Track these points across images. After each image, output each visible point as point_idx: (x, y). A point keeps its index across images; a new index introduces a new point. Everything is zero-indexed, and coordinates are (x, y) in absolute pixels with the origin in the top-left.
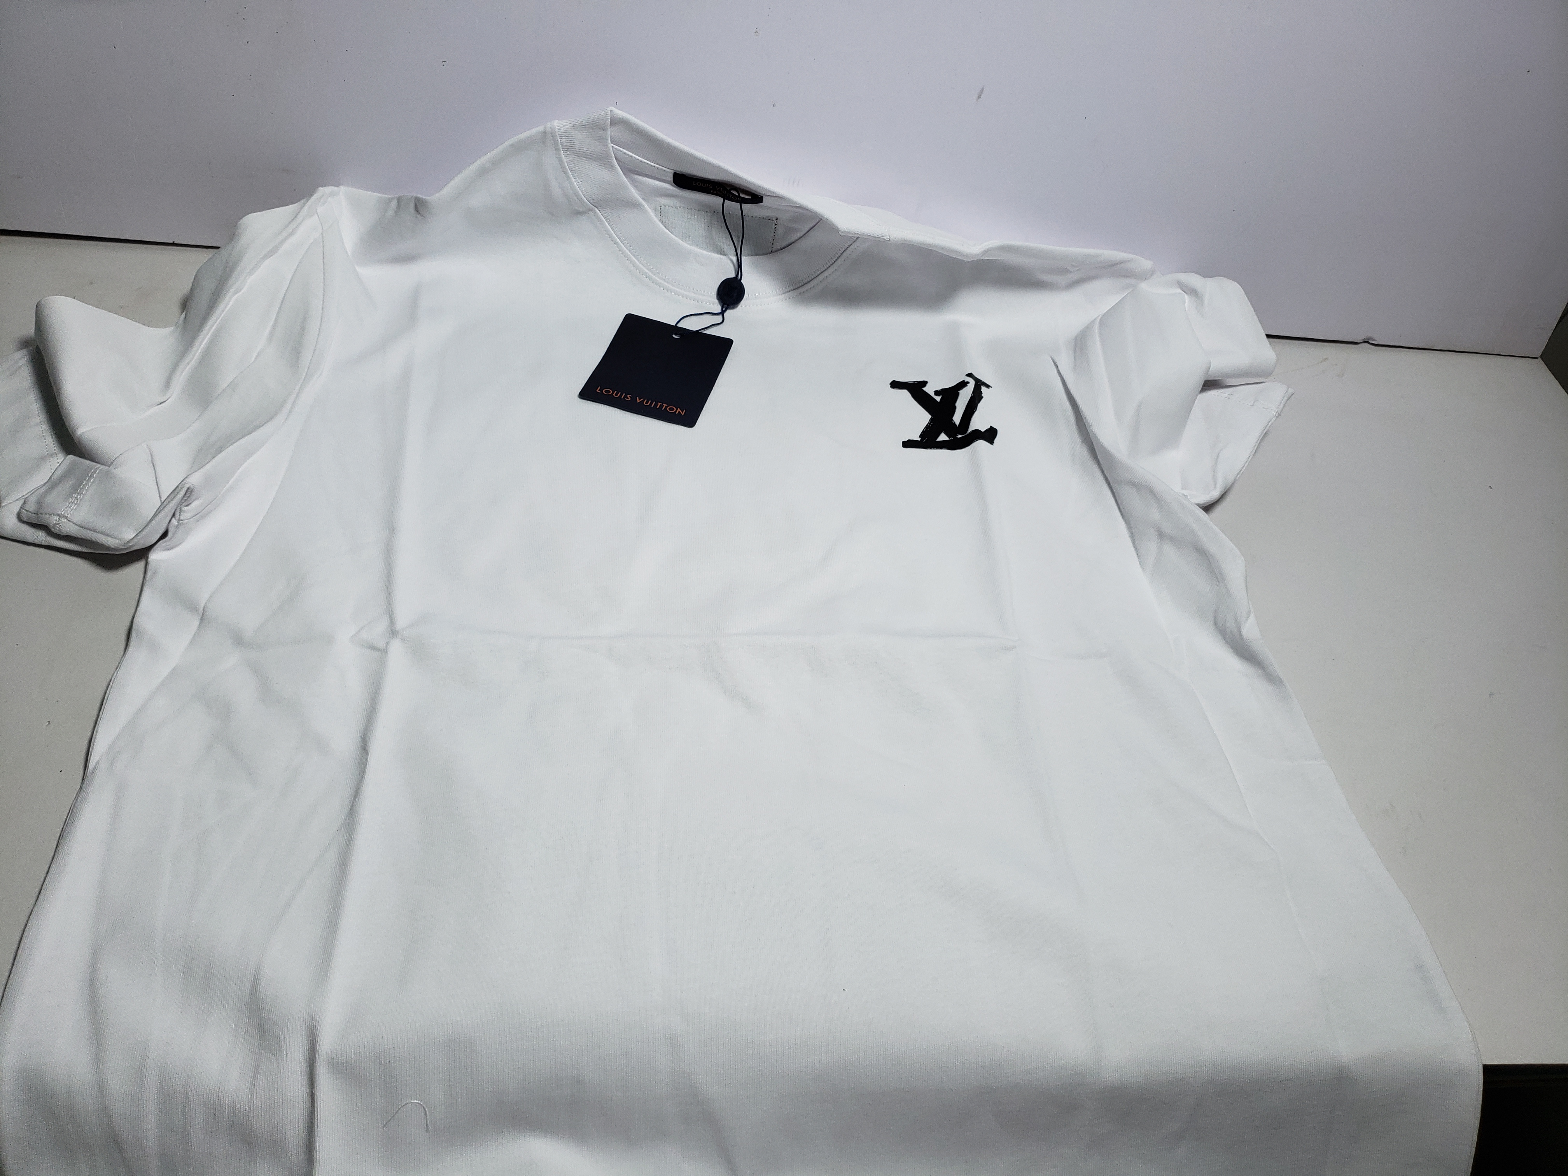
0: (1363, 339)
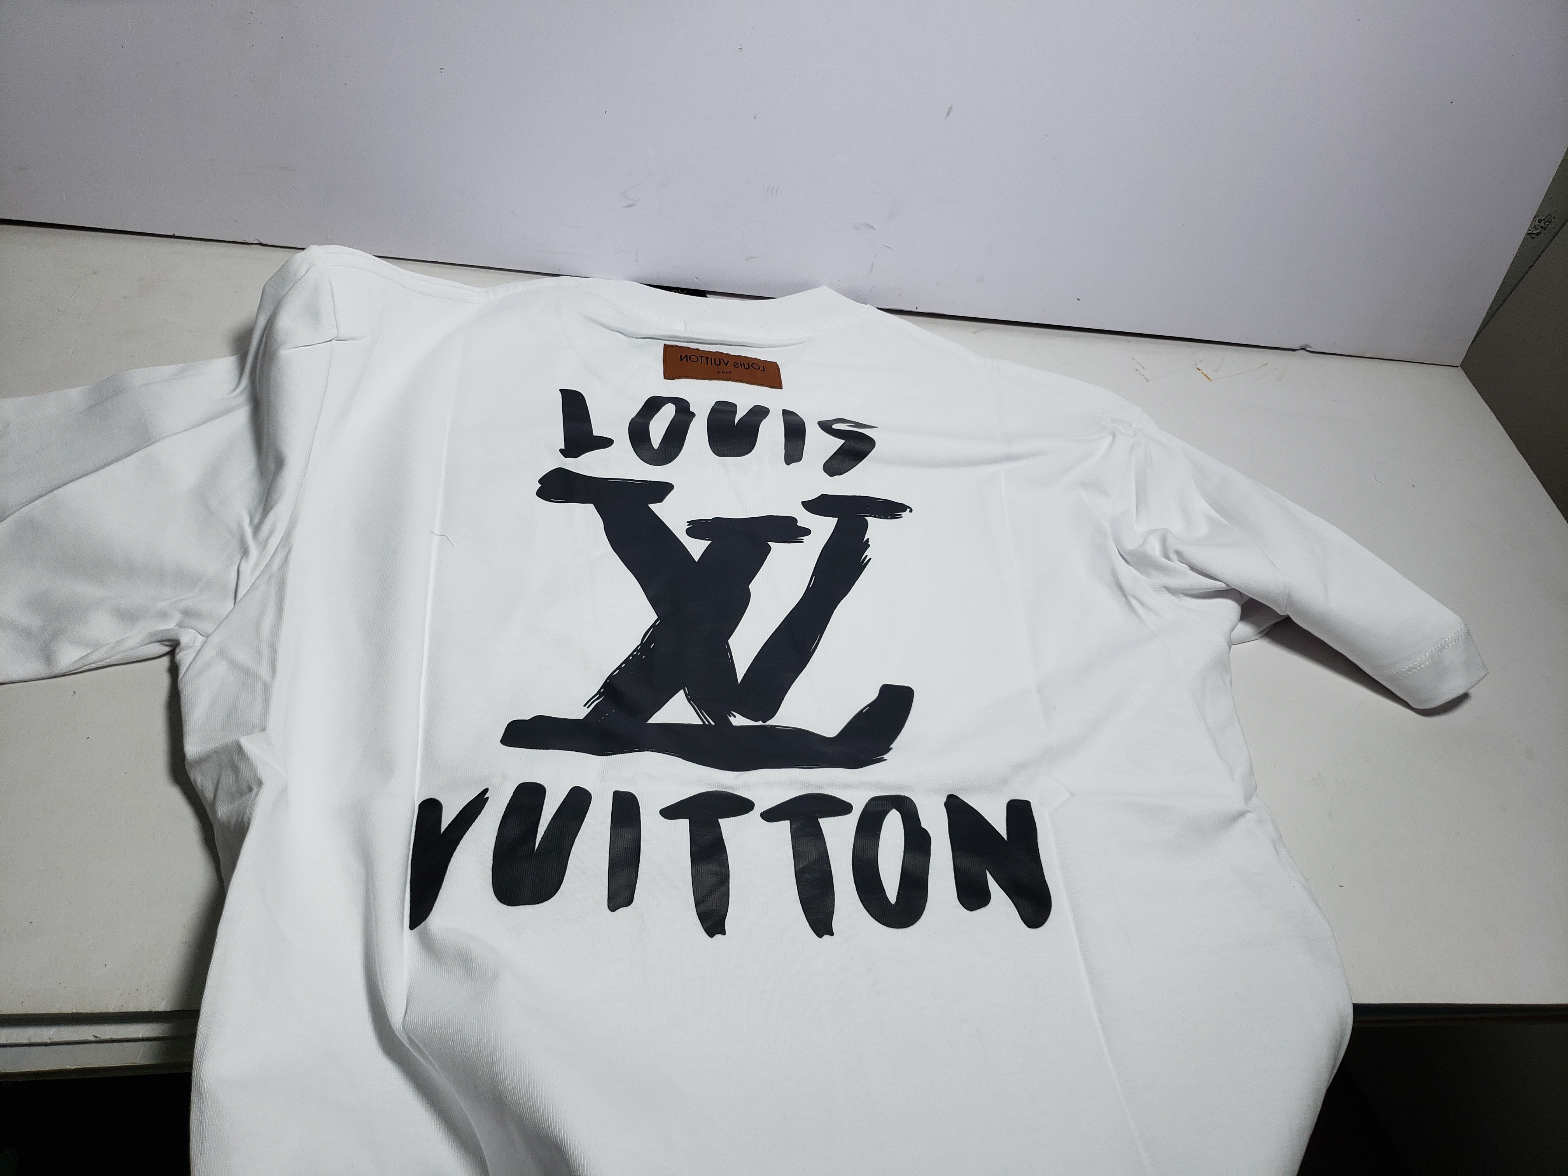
0: (1301, 346)
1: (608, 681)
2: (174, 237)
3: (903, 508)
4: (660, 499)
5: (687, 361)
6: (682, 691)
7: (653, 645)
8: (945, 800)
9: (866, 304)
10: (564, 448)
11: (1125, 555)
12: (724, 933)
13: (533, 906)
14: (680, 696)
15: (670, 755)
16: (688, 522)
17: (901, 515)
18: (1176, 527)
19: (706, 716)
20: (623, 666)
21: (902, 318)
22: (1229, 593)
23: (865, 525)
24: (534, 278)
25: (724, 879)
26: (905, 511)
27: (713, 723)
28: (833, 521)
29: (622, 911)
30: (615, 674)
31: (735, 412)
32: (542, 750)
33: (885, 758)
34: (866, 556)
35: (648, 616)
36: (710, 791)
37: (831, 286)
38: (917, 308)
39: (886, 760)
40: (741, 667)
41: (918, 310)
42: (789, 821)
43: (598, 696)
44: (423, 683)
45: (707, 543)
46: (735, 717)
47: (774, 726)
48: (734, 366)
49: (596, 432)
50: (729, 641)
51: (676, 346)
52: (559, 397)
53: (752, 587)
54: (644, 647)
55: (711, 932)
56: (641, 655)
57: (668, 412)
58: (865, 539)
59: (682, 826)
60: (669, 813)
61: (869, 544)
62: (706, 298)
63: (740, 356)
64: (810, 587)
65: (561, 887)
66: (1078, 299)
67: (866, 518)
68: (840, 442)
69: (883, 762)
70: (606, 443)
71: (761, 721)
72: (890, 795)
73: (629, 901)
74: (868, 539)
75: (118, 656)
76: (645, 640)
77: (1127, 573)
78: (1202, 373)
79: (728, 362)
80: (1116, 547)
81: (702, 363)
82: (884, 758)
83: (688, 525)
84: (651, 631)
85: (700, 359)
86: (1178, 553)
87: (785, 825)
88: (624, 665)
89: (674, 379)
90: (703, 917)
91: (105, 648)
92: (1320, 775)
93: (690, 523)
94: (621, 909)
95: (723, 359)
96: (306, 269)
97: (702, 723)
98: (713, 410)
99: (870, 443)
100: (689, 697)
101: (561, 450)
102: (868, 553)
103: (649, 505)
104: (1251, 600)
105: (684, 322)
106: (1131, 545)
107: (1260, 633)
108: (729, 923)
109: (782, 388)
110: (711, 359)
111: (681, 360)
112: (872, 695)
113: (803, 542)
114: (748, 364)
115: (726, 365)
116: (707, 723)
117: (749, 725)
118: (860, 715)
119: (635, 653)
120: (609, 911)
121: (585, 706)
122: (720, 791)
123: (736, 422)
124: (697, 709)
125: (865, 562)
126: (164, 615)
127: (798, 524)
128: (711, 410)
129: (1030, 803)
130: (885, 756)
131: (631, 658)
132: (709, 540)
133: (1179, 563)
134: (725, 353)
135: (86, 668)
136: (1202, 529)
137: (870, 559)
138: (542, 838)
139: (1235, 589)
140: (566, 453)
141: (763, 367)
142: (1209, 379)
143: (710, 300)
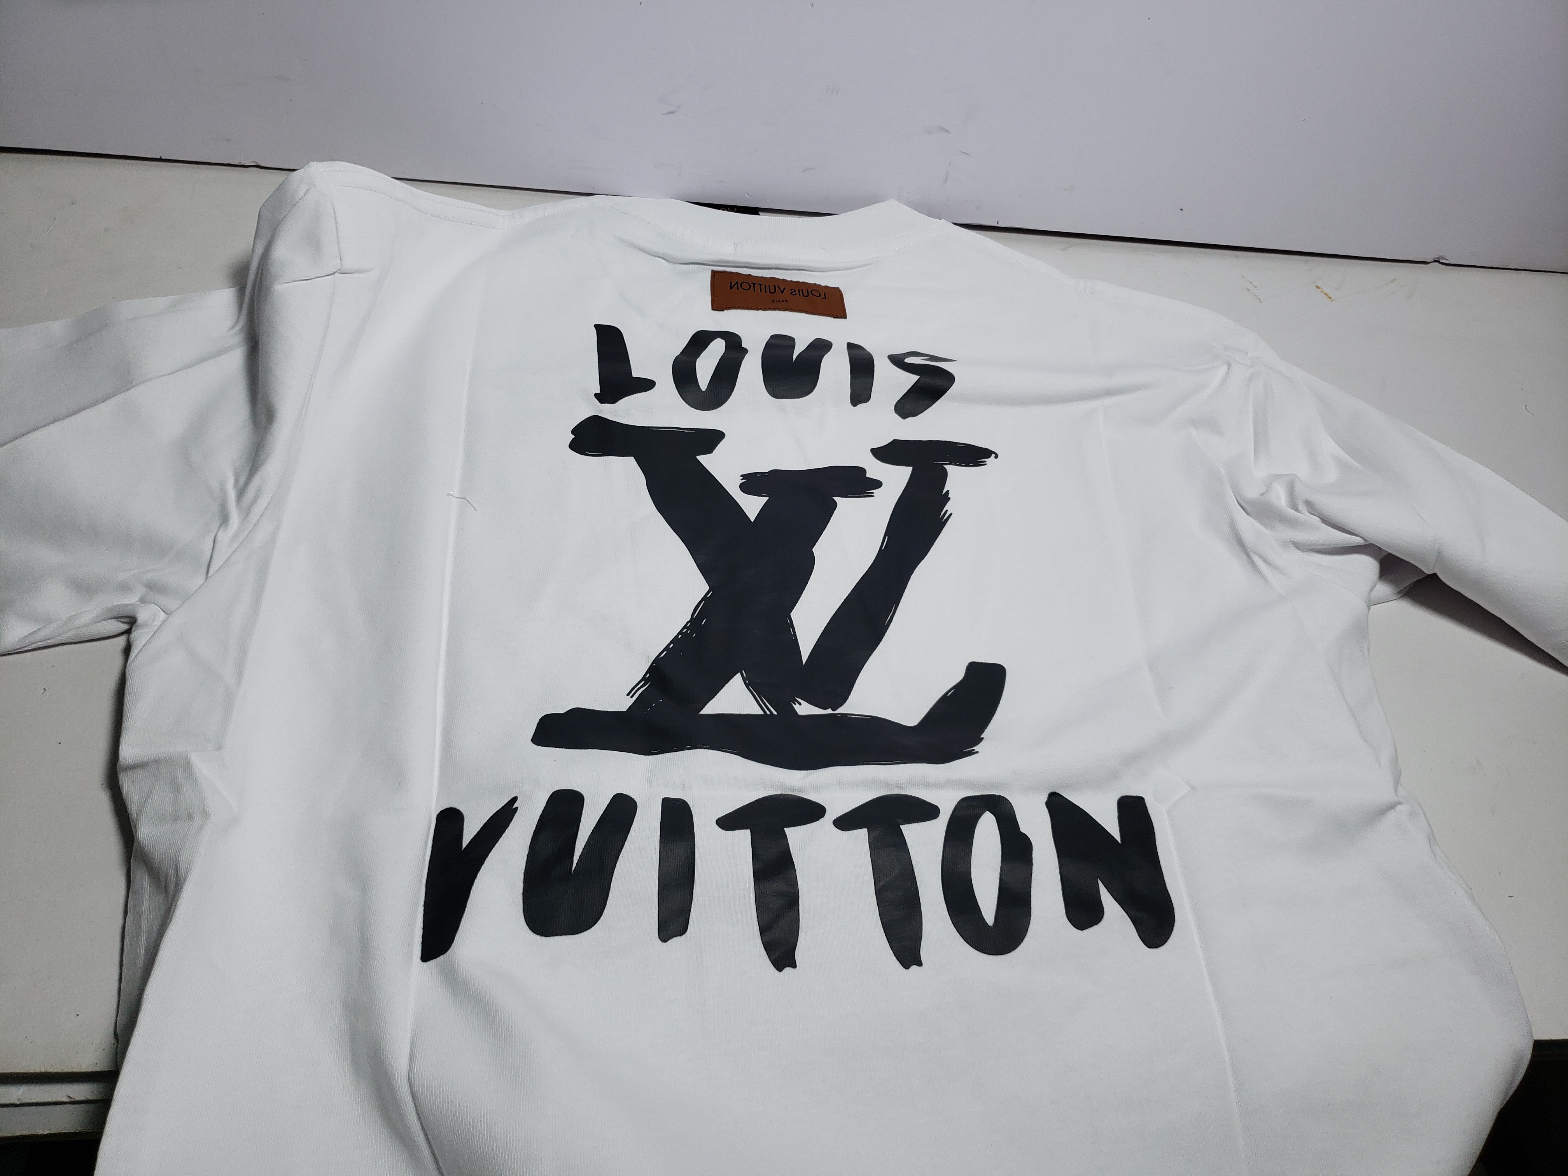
1: (654, 665)
2: (161, 160)
3: (987, 453)
4: (709, 450)
5: (738, 289)
6: (739, 674)
7: (704, 621)
8: (1045, 798)
9: (941, 219)
10: (599, 392)
11: (1243, 505)
12: (794, 965)
13: (571, 936)
14: (737, 681)
15: (727, 752)
16: (741, 476)
17: (985, 462)
18: (1302, 471)
19: (767, 704)
20: (671, 647)
21: (981, 234)
22: (1367, 548)
23: (945, 474)
24: (566, 198)
25: (792, 900)
26: (989, 457)
27: (775, 713)
28: (907, 471)
29: (676, 940)
30: (662, 656)
31: (793, 347)
32: (579, 750)
33: (976, 751)
34: (947, 511)
35: (699, 587)
36: (774, 795)
37: (899, 199)
38: (998, 222)
39: (977, 752)
40: (806, 646)
41: (999, 225)
42: (866, 829)
43: (643, 682)
44: (441, 671)
45: (763, 500)
46: (800, 704)
47: (846, 715)
48: (791, 293)
49: (636, 374)
50: (792, 614)
51: (725, 272)
52: (593, 334)
53: (816, 550)
54: (694, 623)
55: (779, 966)
56: (692, 633)
57: (717, 348)
58: (945, 491)
59: (743, 837)
60: (728, 822)
61: (949, 496)
62: (758, 216)
63: (797, 282)
64: (883, 549)
65: (603, 914)
66: (1181, 210)
67: (945, 466)
68: (914, 378)
69: (974, 755)
70: (647, 385)
71: (830, 709)
72: (982, 795)
73: (682, 930)
74: (948, 491)
75: (70, 634)
76: (696, 615)
77: (1248, 525)
78: (1322, 292)
79: (784, 289)
80: (1234, 497)
81: (754, 290)
82: (974, 750)
83: (741, 480)
84: (702, 604)
85: (752, 286)
86: (1309, 504)
87: (862, 834)
88: (672, 645)
89: (723, 310)
90: (769, 947)
91: (55, 625)
92: (1478, 761)
93: (744, 476)
94: (674, 938)
95: (778, 286)
96: (305, 190)
97: (762, 713)
98: (768, 345)
99: (948, 379)
100: (747, 682)
101: (596, 395)
102: (948, 507)
103: (697, 457)
104: (1390, 555)
105: (734, 244)
106: (1252, 493)
107: (1399, 592)
108: (800, 954)
109: (846, 318)
110: (765, 286)
111: (732, 288)
112: (958, 675)
113: (873, 496)
114: (807, 291)
115: (782, 292)
116: (768, 713)
117: (817, 713)
118: (944, 699)
119: (685, 631)
120: (660, 942)
121: (628, 695)
122: (785, 794)
123: (794, 357)
124: (757, 696)
125: (945, 518)
126: (125, 588)
127: (867, 476)
128: (766, 344)
129: (1144, 799)
130: (976, 748)
131: (680, 636)
132: (767, 496)
133: (1309, 514)
134: (781, 278)
135: (34, 646)
136: (1332, 475)
137: (951, 514)
138: (580, 856)
139: (1373, 544)
140: (602, 397)
141: (825, 294)
142: (1330, 298)
143: (763, 218)
